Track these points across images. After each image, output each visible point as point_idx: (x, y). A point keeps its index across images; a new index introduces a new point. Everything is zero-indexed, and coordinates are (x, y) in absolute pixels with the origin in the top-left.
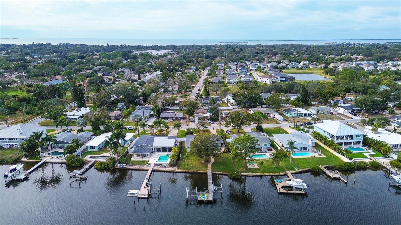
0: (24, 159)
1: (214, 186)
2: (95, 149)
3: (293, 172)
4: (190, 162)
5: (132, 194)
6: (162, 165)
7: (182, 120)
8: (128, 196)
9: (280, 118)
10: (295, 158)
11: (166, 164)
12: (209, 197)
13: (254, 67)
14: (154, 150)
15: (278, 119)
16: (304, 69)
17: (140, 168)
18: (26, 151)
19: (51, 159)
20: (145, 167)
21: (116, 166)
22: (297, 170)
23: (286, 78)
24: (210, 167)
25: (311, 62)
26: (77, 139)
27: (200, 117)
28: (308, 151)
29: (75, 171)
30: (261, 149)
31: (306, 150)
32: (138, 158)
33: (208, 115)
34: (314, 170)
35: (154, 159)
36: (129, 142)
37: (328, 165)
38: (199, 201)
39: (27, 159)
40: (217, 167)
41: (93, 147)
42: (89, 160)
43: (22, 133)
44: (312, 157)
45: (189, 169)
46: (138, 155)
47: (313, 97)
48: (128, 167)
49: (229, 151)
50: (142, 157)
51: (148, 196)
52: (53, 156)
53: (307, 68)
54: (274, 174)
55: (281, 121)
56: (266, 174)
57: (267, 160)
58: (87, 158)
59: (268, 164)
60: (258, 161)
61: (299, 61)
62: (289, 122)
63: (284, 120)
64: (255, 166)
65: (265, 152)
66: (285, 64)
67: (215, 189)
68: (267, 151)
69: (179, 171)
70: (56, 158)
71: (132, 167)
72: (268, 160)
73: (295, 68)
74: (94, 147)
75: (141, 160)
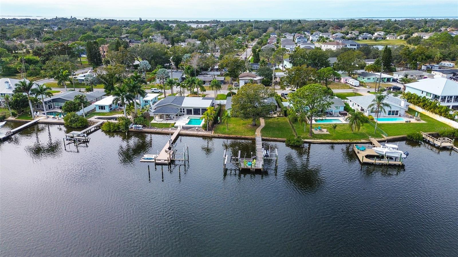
0: (11, 119)
1: (265, 151)
2: (105, 109)
3: (380, 139)
4: (231, 126)
5: (147, 159)
6: (193, 128)
7: (223, 85)
8: (141, 162)
9: (354, 83)
10: (381, 123)
11: (199, 127)
12: (257, 164)
13: (315, 37)
14: (184, 112)
15: (351, 84)
16: (379, 40)
17: (163, 131)
18: (13, 108)
19: (45, 119)
20: (170, 130)
21: (130, 128)
22: (386, 138)
23: (358, 45)
24: (260, 132)
25: (388, 33)
26: (81, 95)
27: (246, 81)
28: (400, 116)
29: (73, 132)
30: (332, 113)
31: (397, 114)
32: (162, 120)
33: (258, 78)
34: (412, 137)
35: (182, 122)
36: (151, 103)
37: (431, 131)
38: (243, 169)
39: (15, 118)
40: (269, 132)
41: (102, 107)
42: (94, 122)
43: (11, 87)
44: (406, 122)
45: (230, 133)
46: (161, 117)
47: (397, 62)
48: (146, 130)
49: (286, 115)
50: (166, 119)
51: (169, 162)
52: (48, 116)
53: (382, 39)
54: (352, 141)
55: (355, 86)
56: (341, 142)
57: (341, 125)
58: (93, 119)
59: (342, 129)
60: (327, 126)
61: (372, 32)
62: (367, 87)
63: (359, 85)
64: (323, 131)
65: (338, 117)
66: (355, 34)
67: (267, 153)
68: (340, 115)
69: (216, 135)
70: (53, 118)
71: (152, 130)
72: (343, 125)
73: (367, 39)
74: (104, 107)
75: (165, 122)
